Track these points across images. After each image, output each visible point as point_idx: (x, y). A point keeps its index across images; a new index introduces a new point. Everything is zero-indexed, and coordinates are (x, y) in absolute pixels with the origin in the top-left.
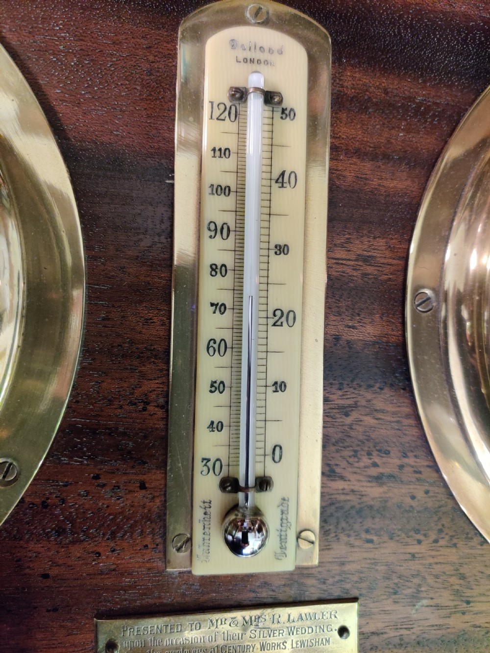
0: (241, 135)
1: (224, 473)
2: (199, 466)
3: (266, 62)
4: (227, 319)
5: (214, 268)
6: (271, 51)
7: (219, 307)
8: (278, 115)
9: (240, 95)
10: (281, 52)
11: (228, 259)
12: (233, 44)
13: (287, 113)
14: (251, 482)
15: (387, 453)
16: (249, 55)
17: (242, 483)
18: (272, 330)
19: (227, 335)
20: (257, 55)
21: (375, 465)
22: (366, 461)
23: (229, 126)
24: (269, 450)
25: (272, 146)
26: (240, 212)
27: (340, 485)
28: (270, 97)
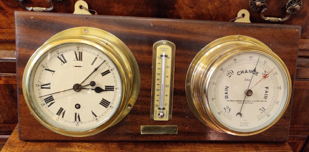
0: (162, 61)
1: (159, 107)
2: (155, 106)
3: (165, 51)
5: (158, 79)
6: (166, 49)
7: (158, 85)
8: (167, 58)
9: (162, 56)
10: (168, 49)
11: (160, 78)
12: (161, 48)
15: (182, 105)
16: (163, 50)
17: (161, 108)
18: (165, 88)
19: (159, 88)
21: (181, 107)
22: (179, 106)
23: (160, 60)
24: (165, 104)
25: (166, 62)
26: (161, 72)
27: (175, 109)
28: (166, 56)
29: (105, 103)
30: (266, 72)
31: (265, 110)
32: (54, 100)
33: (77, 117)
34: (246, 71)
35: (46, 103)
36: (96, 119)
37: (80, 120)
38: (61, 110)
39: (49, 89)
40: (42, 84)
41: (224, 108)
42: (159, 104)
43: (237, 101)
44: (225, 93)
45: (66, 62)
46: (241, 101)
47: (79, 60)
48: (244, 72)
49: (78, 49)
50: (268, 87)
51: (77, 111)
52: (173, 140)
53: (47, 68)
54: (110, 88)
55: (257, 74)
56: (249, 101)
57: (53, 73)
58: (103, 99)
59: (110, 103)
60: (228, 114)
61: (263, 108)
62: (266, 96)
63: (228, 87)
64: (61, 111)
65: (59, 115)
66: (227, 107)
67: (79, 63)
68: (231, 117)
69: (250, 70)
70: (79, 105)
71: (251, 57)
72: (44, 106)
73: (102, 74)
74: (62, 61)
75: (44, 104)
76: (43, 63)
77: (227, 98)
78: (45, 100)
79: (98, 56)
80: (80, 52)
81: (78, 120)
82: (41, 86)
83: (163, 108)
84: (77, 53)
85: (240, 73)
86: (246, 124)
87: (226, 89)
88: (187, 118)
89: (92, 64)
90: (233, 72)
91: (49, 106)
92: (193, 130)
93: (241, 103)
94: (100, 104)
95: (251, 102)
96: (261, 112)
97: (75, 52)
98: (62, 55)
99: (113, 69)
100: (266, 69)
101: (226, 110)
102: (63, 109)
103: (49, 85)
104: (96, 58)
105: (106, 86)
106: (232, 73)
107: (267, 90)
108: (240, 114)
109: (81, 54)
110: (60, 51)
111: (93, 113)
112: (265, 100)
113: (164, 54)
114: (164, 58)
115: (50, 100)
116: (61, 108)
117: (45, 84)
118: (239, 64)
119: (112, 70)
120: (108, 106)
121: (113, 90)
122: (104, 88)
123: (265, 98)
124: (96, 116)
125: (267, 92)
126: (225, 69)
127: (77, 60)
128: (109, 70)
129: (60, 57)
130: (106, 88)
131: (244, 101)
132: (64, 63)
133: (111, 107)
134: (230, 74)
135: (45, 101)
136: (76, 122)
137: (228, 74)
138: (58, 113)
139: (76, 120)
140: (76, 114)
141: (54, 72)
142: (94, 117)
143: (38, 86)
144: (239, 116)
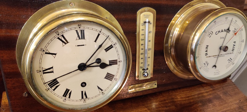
0: (145, 27)
1: (143, 68)
2: (140, 68)
3: (148, 17)
4: (143, 50)
5: (142, 45)
6: (149, 15)
8: (149, 24)
9: (145, 22)
10: (150, 15)
11: (143, 43)
12: (144, 15)
13: (151, 24)
14: (146, 69)
15: (161, 63)
16: (146, 16)
17: (145, 69)
18: (148, 51)
19: (143, 52)
20: (147, 16)
21: (159, 65)
22: (158, 65)
23: (144, 26)
24: (148, 65)
25: (149, 28)
26: (145, 37)
27: (155, 68)
28: (149, 22)
29: (109, 77)
30: (235, 29)
31: (231, 60)
32: (58, 83)
33: (84, 95)
34: (222, 30)
35: (51, 87)
36: (102, 93)
37: (86, 97)
38: (67, 91)
39: (53, 73)
40: (44, 69)
41: (204, 64)
42: (143, 66)
43: (213, 56)
44: (206, 51)
45: (68, 42)
46: (216, 56)
47: (82, 39)
48: (221, 31)
49: (80, 27)
50: (235, 42)
51: (84, 89)
52: (153, 92)
53: (47, 52)
54: (113, 62)
55: (229, 32)
56: (222, 55)
57: (54, 56)
58: (108, 73)
59: (114, 76)
60: (206, 68)
61: (230, 58)
62: (233, 49)
63: (208, 46)
64: (67, 93)
65: (65, 97)
66: (206, 62)
67: (81, 42)
68: (208, 69)
69: (225, 30)
70: (85, 83)
71: (226, 18)
72: (48, 90)
73: (105, 50)
74: (63, 42)
75: (49, 89)
76: (43, 46)
77: (207, 55)
78: (49, 84)
79: (100, 32)
80: (81, 31)
81: (84, 97)
82: (43, 71)
83: (147, 68)
84: (78, 31)
85: (218, 32)
86: (218, 73)
87: (206, 47)
88: (164, 73)
89: (95, 41)
90: (212, 32)
91: (54, 90)
92: (168, 82)
93: (216, 57)
94: (105, 78)
95: (223, 55)
96: (229, 62)
97: (77, 31)
98: (63, 36)
99: (116, 43)
100: (236, 27)
101: (205, 64)
102: (69, 90)
103: (52, 69)
104: (99, 35)
105: (110, 61)
106: (212, 34)
107: (235, 44)
108: (215, 66)
109: (83, 32)
110: (60, 31)
111: (99, 88)
112: (233, 52)
113: (147, 21)
114: (147, 24)
115: (54, 83)
116: (67, 89)
117: (47, 68)
118: (217, 25)
119: (114, 45)
120: (112, 79)
121: (117, 64)
122: (108, 63)
123: (232, 50)
124: (102, 90)
125: (234, 45)
126: (207, 31)
127: (80, 39)
128: (111, 45)
129: (60, 38)
130: (110, 63)
131: (219, 55)
132: (66, 44)
133: (115, 79)
134: (211, 35)
135: (50, 86)
136: (83, 99)
137: (209, 35)
138: (65, 95)
139: (82, 98)
140: (82, 92)
141: (55, 54)
142: (100, 91)
143: (40, 71)
144: (214, 67)
